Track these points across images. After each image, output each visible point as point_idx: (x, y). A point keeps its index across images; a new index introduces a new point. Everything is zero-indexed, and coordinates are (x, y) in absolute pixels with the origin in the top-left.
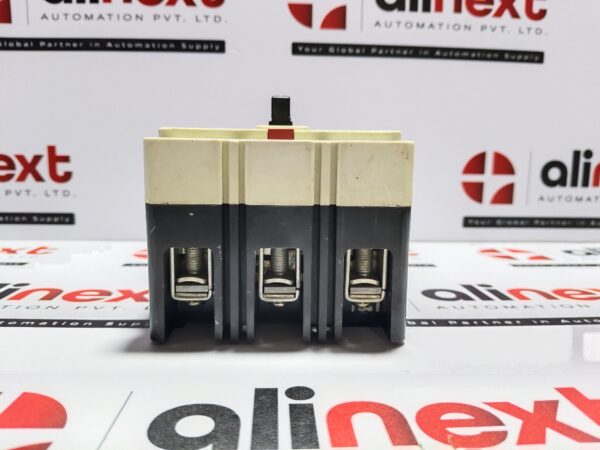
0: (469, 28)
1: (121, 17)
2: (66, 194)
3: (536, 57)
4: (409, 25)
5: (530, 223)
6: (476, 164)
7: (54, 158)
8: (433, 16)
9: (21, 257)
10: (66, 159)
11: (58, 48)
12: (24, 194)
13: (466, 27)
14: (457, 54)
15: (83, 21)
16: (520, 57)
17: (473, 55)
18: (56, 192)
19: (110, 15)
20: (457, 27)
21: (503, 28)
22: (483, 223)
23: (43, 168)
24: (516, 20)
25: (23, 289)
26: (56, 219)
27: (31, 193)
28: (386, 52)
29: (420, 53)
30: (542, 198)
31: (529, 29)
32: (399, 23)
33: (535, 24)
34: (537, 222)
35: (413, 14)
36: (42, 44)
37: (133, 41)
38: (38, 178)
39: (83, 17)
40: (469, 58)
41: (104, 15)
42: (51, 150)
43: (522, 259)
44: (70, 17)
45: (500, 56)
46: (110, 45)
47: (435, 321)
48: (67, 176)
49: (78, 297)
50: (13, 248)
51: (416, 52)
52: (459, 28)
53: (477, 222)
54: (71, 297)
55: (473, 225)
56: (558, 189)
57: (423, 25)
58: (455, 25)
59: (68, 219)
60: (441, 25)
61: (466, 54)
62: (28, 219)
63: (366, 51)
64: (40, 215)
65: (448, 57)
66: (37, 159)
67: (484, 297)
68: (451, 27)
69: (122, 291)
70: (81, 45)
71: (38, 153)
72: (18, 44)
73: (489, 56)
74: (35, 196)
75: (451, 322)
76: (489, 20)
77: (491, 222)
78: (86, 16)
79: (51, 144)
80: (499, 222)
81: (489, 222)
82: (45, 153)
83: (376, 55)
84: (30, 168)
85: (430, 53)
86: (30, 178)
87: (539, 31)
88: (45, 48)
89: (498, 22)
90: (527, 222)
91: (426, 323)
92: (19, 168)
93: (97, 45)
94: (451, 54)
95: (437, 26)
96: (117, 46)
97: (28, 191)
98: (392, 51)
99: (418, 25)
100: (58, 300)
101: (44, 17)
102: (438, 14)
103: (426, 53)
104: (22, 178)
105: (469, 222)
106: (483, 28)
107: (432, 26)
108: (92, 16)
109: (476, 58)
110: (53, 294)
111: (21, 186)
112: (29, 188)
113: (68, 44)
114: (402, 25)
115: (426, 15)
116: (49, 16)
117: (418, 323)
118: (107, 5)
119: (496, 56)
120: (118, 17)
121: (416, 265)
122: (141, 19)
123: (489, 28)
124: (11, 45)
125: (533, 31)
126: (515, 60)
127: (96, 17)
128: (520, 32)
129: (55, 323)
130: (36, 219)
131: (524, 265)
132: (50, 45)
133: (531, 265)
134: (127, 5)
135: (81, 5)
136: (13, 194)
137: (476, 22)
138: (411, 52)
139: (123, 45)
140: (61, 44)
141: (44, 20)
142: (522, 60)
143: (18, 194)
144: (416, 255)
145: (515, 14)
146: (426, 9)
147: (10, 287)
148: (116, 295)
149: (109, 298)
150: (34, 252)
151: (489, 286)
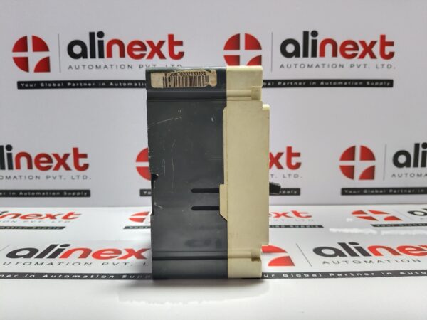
0: (343, 67)
1: (119, 67)
2: (85, 177)
3: (388, 83)
4: (302, 66)
5: (386, 191)
6: (349, 154)
7: (77, 155)
8: (318, 60)
9: (59, 221)
10: (85, 156)
11: (79, 87)
12: (58, 178)
13: (340, 65)
14: (335, 84)
15: (94, 69)
16: (377, 84)
17: (346, 84)
18: (78, 176)
19: (112, 66)
20: (334, 66)
21: (365, 65)
22: (355, 192)
23: (70, 162)
24: (374, 60)
25: (67, 249)
26: (78, 194)
27: (63, 178)
28: (288, 84)
29: (310, 84)
30: (394, 175)
31: (383, 65)
32: (296, 65)
33: (386, 62)
34: (391, 191)
35: (306, 59)
36: (69, 84)
37: (127, 82)
38: (67, 168)
39: (95, 67)
40: (343, 86)
41: (108, 66)
42: (75, 150)
44: (86, 67)
45: (363, 83)
46: (112, 84)
47: (321, 273)
48: (86, 167)
49: (102, 256)
51: (307, 83)
52: (336, 67)
53: (351, 192)
54: (98, 255)
55: (348, 194)
56: (405, 169)
57: (312, 66)
58: (333, 64)
59: (86, 193)
60: (323, 65)
61: (341, 83)
62: (61, 193)
63: (275, 84)
64: (68, 191)
65: (329, 86)
66: (66, 156)
67: (353, 254)
68: (330, 66)
69: (127, 250)
70: (94, 84)
71: (67, 152)
72: (54, 85)
73: (356, 84)
74: (65, 179)
75: (330, 275)
76: (356, 60)
77: (360, 192)
78: (97, 66)
79: (75, 147)
80: (365, 192)
81: (358, 191)
82: (71, 152)
83: (281, 86)
84: (62, 162)
85: (317, 83)
86: (62, 168)
87: (389, 66)
88: (71, 87)
89: (362, 61)
90: (384, 191)
91: (315, 275)
92: (55, 162)
93: (104, 84)
94: (331, 83)
95: (321, 66)
96: (117, 85)
97: (61, 176)
98: (291, 83)
99: (309, 66)
101: (70, 67)
102: (322, 59)
103: (314, 83)
104: (57, 168)
105: (345, 192)
106: (352, 66)
107: (318, 66)
108: (100, 66)
109: (347, 86)
110: (86, 253)
111: (56, 173)
112: (61, 174)
113: (85, 84)
114: (298, 66)
115: (314, 59)
116: (73, 67)
117: (310, 275)
118: (110, 59)
119: (361, 83)
120: (117, 67)
121: (311, 226)
122: (131, 68)
123: (356, 66)
124: (50, 85)
125: (385, 66)
126: (374, 86)
127: (102, 66)
128: (377, 67)
129: (92, 276)
130: (65, 193)
131: (381, 226)
132: (74, 85)
133: (386, 226)
134: (122, 59)
135: (93, 60)
136: (51, 178)
137: (348, 62)
138: (304, 84)
139: (120, 84)
140: (81, 84)
141: (70, 69)
142: (378, 86)
143: (54, 178)
144: (310, 217)
145: (373, 56)
146: (314, 55)
147: (58, 247)
148: (125, 253)
149: (120, 256)
150: (66, 217)
151: (357, 244)
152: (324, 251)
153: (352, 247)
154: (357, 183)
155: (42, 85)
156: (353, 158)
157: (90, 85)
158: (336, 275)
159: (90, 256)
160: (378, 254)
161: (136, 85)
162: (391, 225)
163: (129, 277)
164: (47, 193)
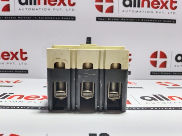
0: (152, 12)
2: (25, 64)
3: (174, 21)
4: (133, 11)
5: (172, 73)
6: (155, 55)
7: (22, 53)
8: (141, 9)
9: (11, 84)
10: (26, 53)
11: (24, 19)
12: (12, 64)
14: (148, 20)
15: (31, 11)
16: (168, 21)
17: (154, 21)
18: (22, 63)
19: (40, 9)
21: (163, 12)
22: (157, 74)
23: (18, 56)
24: (167, 10)
25: (12, 95)
26: (22, 72)
28: (126, 20)
29: (137, 20)
30: (175, 66)
31: (171, 12)
32: (130, 11)
33: (173, 11)
34: (174, 73)
35: (135, 8)
36: (19, 18)
37: (47, 17)
38: (17, 59)
39: (31, 9)
40: (152, 22)
41: (38, 9)
42: (21, 50)
43: (171, 85)
44: (27, 9)
46: (40, 18)
47: (146, 108)
48: (26, 58)
50: (9, 81)
52: (149, 12)
53: (155, 73)
54: (27, 98)
56: (181, 63)
57: (138, 11)
58: (148, 11)
59: (26, 72)
60: (143, 11)
61: (151, 20)
62: (14, 71)
63: (120, 19)
64: (17, 70)
66: (17, 53)
67: (161, 100)
68: (146, 12)
69: (43, 96)
70: (31, 18)
71: (17, 51)
72: (12, 18)
73: (159, 21)
74: (16, 64)
75: (151, 108)
76: (158, 10)
77: (159, 73)
78: (32, 9)
79: (21, 48)
80: (162, 73)
81: (158, 73)
82: (19, 51)
83: (123, 21)
84: (15, 56)
86: (14, 59)
87: (174, 13)
88: (20, 19)
89: (162, 10)
90: (171, 73)
91: (143, 109)
92: (11, 56)
93: (36, 18)
94: (146, 20)
95: (142, 12)
96: (42, 18)
97: (14, 63)
98: (128, 20)
99: (136, 11)
100: (23, 99)
101: (20, 9)
102: (142, 8)
103: (139, 20)
104: (12, 59)
105: (152, 73)
106: (157, 12)
107: (140, 12)
108: (34, 9)
110: (21, 97)
111: (12, 61)
112: (14, 62)
113: (27, 18)
114: (131, 11)
115: (139, 8)
116: (21, 9)
117: (141, 109)
118: (39, 6)
119: (161, 21)
120: (42, 9)
121: (137, 88)
122: (49, 10)
123: (158, 12)
124: (9, 18)
125: (172, 13)
126: (167, 22)
127: (35, 9)
128: (168, 13)
129: (21, 108)
130: (16, 71)
131: (171, 88)
132: (21, 18)
133: (174, 88)
134: (45, 6)
135: (31, 6)
136: (9, 64)
137: (155, 10)
138: (134, 20)
139: (44, 18)
140: (25, 18)
141: (20, 10)
142: (169, 22)
143: (11, 64)
144: (136, 84)
145: (167, 8)
146: (139, 6)
147: (8, 94)
148: (41, 97)
149: (39, 99)
150: (15, 82)
151: (162, 95)
152: (146, 98)
153: (159, 96)
154: (158, 69)
155: (6, 18)
156: (156, 57)
157: (29, 18)
158: (154, 109)
159: (23, 98)
160: (173, 100)
161: (51, 18)
162: (176, 88)
163: (42, 108)
164: (7, 71)
